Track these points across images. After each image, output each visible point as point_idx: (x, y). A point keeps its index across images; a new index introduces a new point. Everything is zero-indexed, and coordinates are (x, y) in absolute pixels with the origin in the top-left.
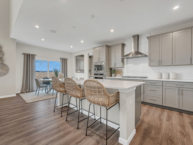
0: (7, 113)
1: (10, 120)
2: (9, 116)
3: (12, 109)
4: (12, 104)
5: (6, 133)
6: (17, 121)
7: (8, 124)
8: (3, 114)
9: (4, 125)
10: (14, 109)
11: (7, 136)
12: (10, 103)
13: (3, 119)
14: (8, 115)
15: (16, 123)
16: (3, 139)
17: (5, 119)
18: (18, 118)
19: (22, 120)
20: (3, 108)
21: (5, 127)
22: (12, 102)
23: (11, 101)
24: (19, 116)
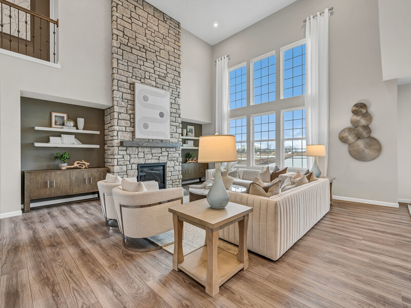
0: (362, 233)
1: (361, 250)
2: (363, 242)
3: (375, 230)
4: (381, 221)
5: (343, 266)
6: (370, 258)
7: (354, 253)
8: (357, 232)
9: (348, 252)
10: (379, 231)
11: (342, 272)
12: (378, 217)
13: (351, 241)
14: (362, 238)
15: (368, 261)
16: (335, 272)
17: (354, 243)
18: (375, 253)
19: (384, 262)
20: (361, 223)
21: (348, 255)
22: (382, 218)
23: (382, 214)
24: (381, 252)
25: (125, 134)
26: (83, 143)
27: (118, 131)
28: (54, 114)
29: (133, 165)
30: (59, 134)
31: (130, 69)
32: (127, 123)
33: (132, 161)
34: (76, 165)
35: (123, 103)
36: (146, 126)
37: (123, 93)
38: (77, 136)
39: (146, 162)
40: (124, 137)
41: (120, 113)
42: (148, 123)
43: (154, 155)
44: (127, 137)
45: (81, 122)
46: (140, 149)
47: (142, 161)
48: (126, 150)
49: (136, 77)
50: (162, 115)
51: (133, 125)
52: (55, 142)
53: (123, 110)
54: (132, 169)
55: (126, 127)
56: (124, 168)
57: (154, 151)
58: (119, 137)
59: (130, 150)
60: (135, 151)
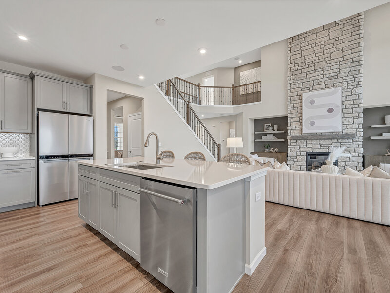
25: (295, 131)
26: (278, 139)
27: (290, 130)
28: (265, 125)
29: (302, 153)
30: (265, 135)
31: (300, 85)
32: (297, 123)
33: (301, 150)
34: (271, 150)
35: (294, 111)
36: (312, 123)
37: (294, 104)
38: (274, 134)
39: (314, 151)
40: (295, 133)
41: (292, 118)
42: (314, 120)
43: (322, 145)
44: (297, 133)
45: (276, 126)
46: (308, 141)
47: (310, 150)
48: (296, 142)
49: (305, 88)
50: (330, 111)
51: (301, 124)
52: (264, 139)
53: (294, 115)
54: (301, 155)
55: (296, 126)
56: (295, 154)
57: (322, 142)
58: (291, 134)
59: (299, 142)
60: (304, 143)
